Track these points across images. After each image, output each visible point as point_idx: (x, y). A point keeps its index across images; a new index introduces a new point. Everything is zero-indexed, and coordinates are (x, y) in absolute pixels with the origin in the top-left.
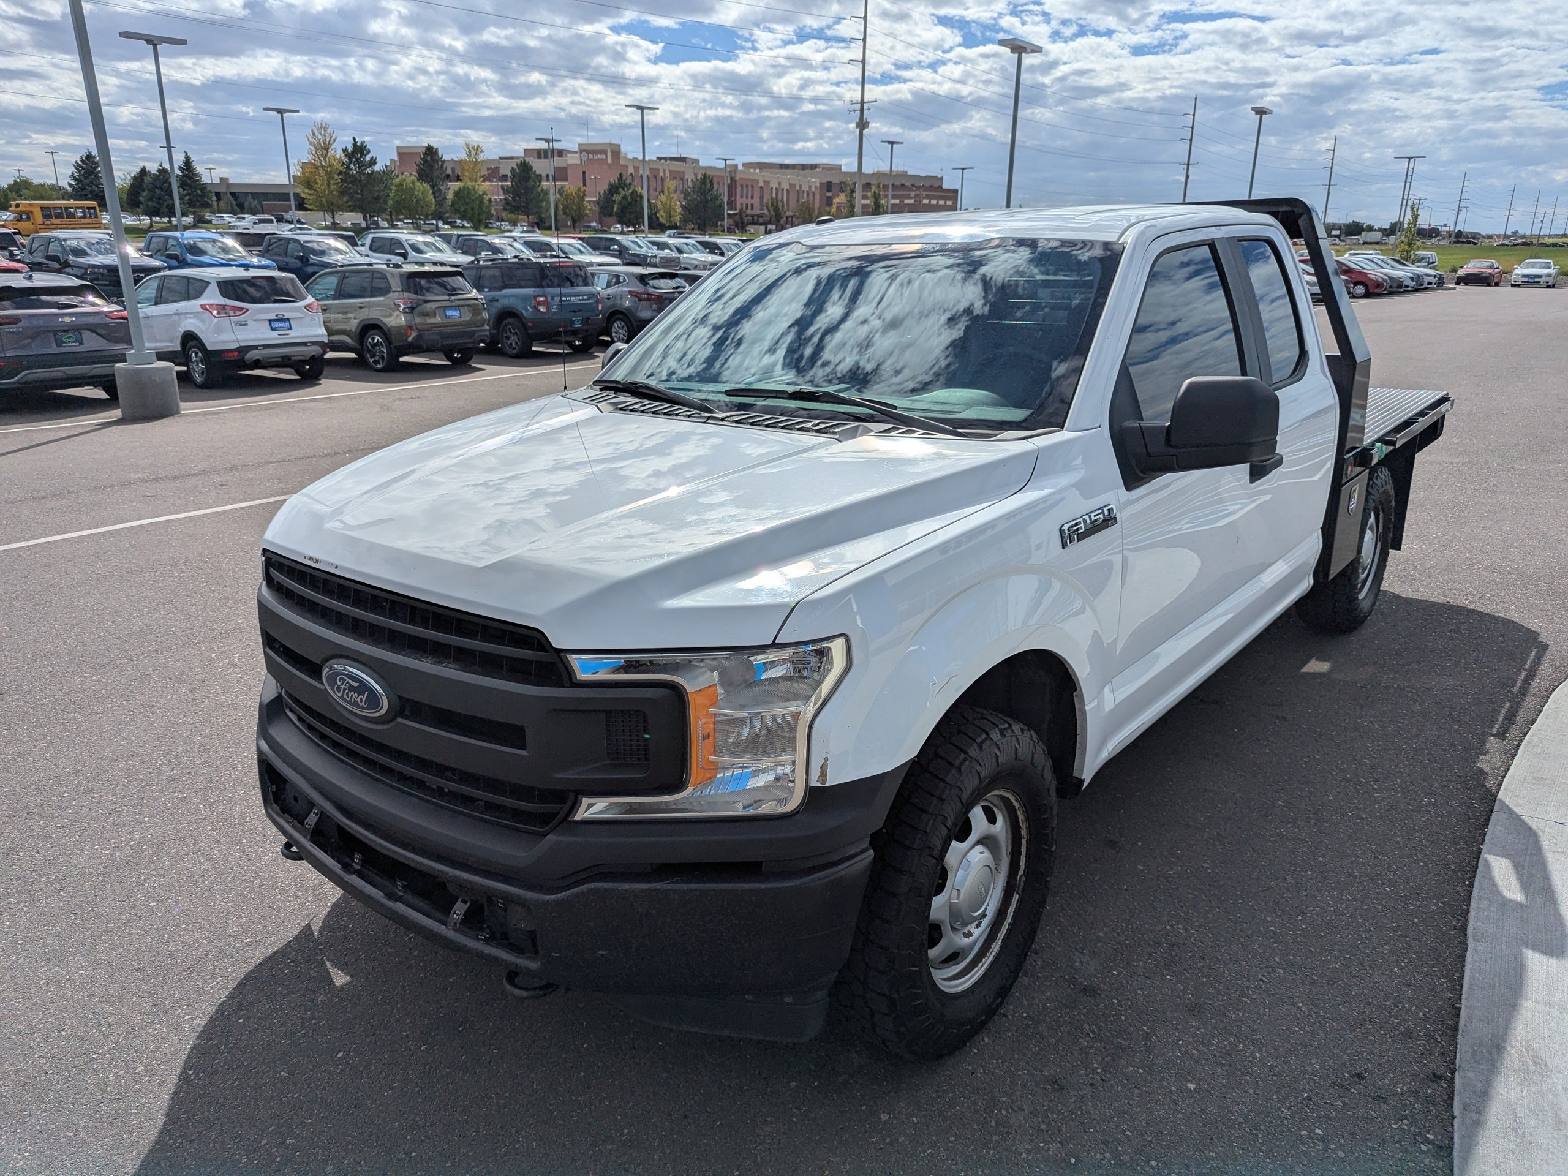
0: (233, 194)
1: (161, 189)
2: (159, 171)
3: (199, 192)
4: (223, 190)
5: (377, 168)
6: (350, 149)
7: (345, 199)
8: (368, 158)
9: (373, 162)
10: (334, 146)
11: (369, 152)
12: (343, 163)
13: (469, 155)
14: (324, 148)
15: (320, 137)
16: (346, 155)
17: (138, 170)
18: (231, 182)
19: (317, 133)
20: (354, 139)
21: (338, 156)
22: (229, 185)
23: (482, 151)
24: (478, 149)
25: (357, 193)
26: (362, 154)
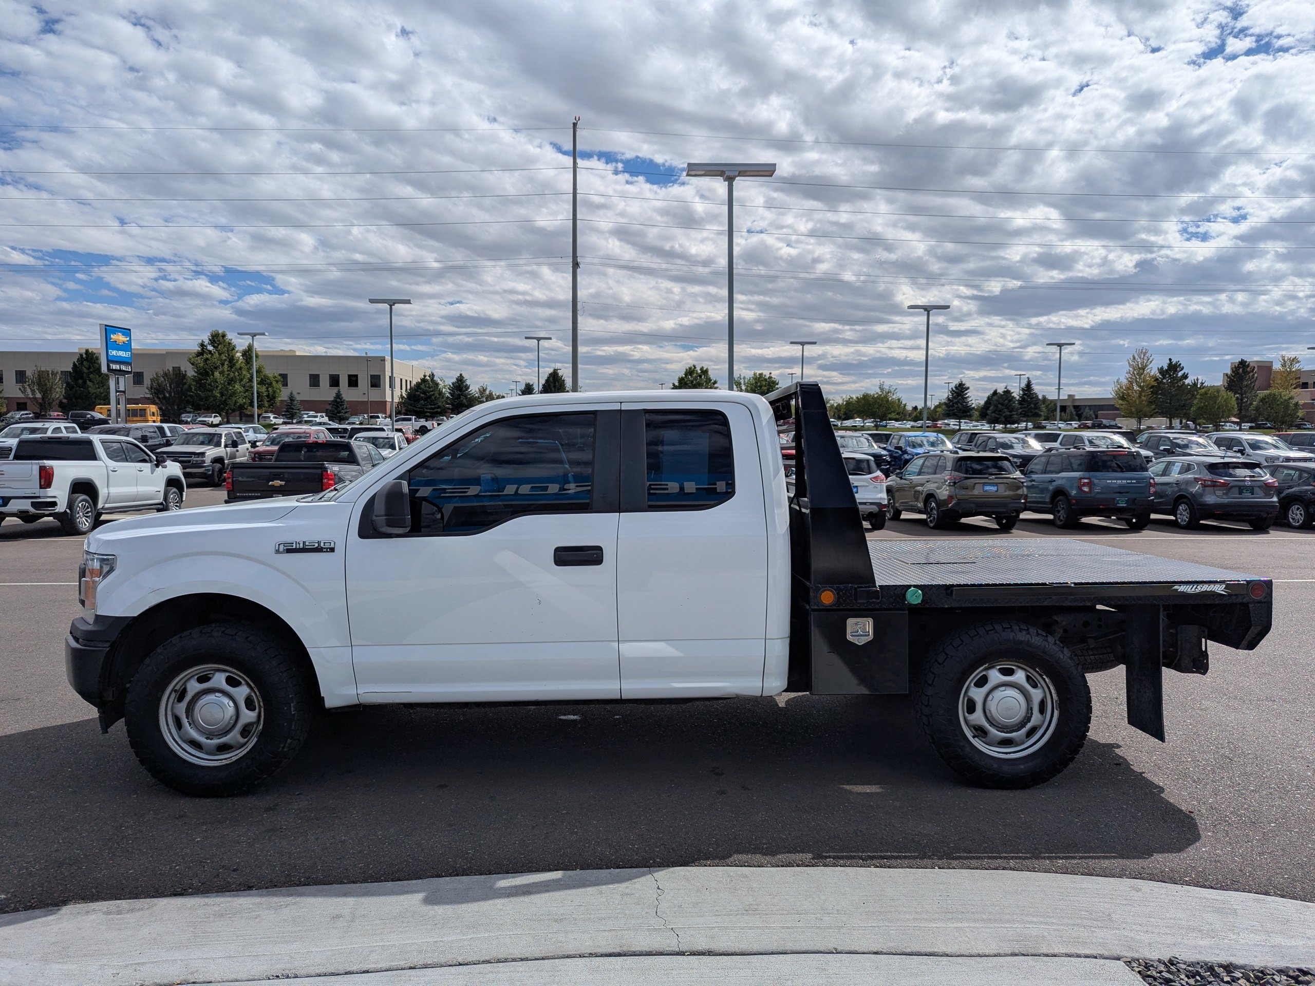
0: (1076, 407)
1: (1003, 404)
2: (1004, 392)
3: (1032, 406)
4: (1069, 404)
5: (1187, 381)
6: (1166, 367)
7: (1153, 407)
8: (1180, 374)
9: (1185, 377)
10: (1150, 366)
11: (1183, 368)
12: (1157, 379)
13: (1284, 365)
14: (1140, 369)
15: (1139, 360)
16: (1160, 373)
17: (992, 392)
18: (1076, 398)
19: (1137, 357)
20: (1170, 360)
21: (1152, 374)
22: (1074, 400)
23: (1298, 362)
24: (1294, 360)
25: (1167, 403)
26: (1175, 371)
